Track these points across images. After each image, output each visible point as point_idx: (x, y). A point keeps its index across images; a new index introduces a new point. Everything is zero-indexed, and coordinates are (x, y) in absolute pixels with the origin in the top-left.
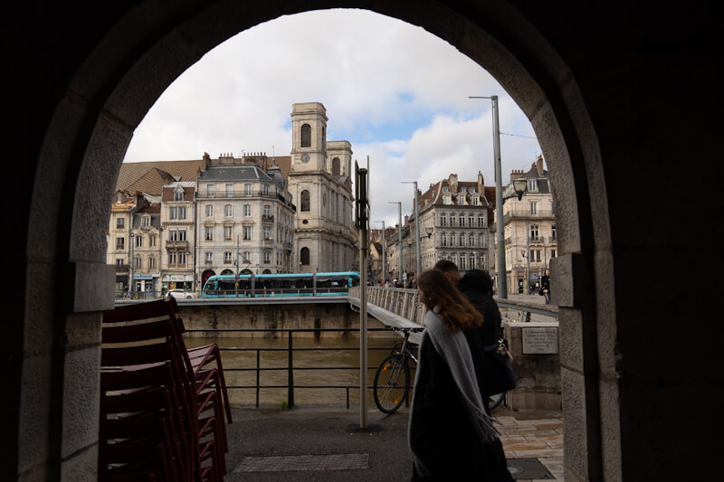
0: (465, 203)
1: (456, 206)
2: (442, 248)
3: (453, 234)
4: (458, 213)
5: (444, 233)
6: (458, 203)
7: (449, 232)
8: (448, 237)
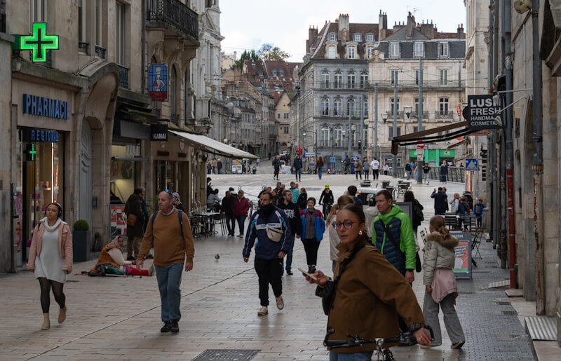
0: (356, 56)
1: (342, 60)
2: (321, 118)
3: (338, 98)
4: (345, 69)
5: (325, 98)
6: (347, 56)
7: (332, 96)
8: (331, 102)
